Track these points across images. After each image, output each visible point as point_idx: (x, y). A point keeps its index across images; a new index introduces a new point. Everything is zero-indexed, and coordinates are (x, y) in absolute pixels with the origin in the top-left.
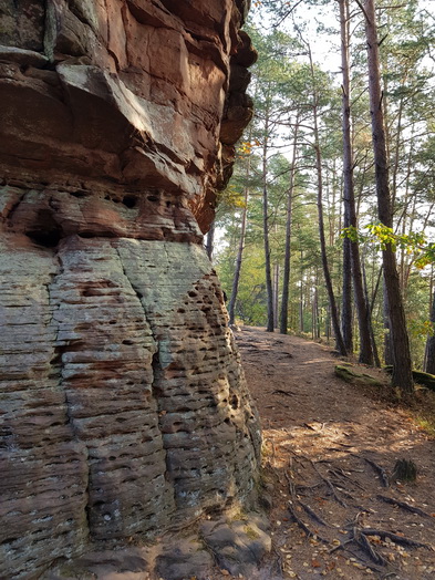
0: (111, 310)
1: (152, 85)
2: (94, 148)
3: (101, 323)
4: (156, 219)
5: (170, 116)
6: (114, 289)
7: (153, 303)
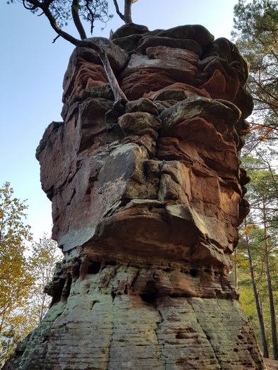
0: (195, 349)
1: (205, 206)
2: (178, 245)
3: (191, 359)
4: (211, 284)
5: (215, 222)
6: (195, 334)
7: (218, 344)
